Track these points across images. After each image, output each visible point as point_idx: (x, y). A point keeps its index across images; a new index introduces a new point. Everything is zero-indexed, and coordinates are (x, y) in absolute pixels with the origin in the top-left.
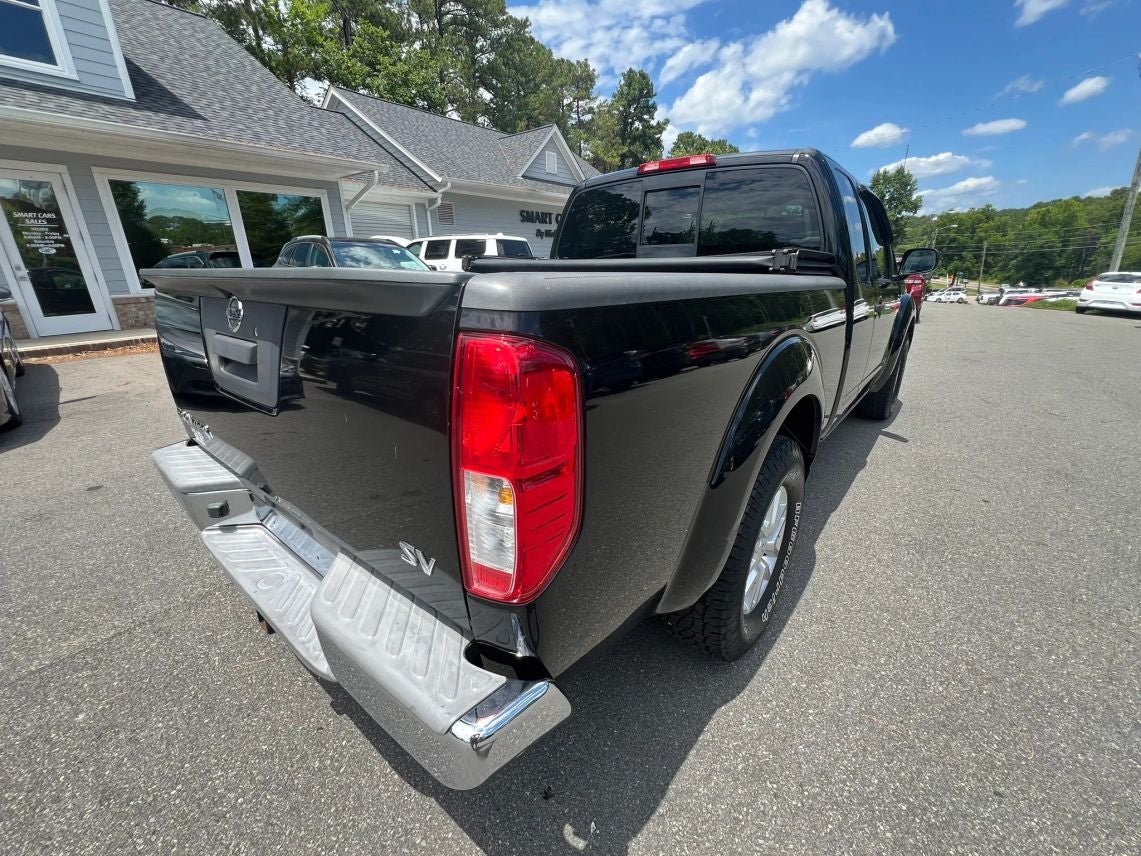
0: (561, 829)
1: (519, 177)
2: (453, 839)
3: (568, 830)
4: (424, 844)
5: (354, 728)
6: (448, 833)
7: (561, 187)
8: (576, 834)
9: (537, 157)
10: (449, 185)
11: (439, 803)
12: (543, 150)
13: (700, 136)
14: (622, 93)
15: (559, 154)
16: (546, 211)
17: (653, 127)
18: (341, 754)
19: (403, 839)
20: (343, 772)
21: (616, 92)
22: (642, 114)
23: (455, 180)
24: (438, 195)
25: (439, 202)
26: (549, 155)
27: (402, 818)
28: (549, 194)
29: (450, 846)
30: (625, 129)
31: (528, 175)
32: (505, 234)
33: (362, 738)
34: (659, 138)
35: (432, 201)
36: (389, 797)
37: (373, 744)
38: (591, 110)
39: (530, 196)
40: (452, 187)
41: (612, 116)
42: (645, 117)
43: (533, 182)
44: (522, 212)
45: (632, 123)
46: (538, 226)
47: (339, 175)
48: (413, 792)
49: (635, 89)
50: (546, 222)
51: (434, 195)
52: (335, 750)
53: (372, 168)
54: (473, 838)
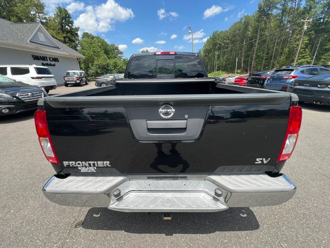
0: (240, 216)
1: (28, 41)
2: (230, 235)
3: (241, 215)
4: (227, 241)
5: (181, 235)
6: (228, 234)
7: (49, 47)
8: (243, 214)
9: (35, 35)
11: (219, 231)
12: (37, 32)
13: (91, 34)
14: (58, 15)
15: (44, 34)
16: (44, 56)
17: (74, 29)
18: (186, 243)
19: (223, 244)
20: (193, 245)
21: (55, 14)
22: (69, 24)
26: (40, 34)
27: (217, 241)
28: (45, 49)
29: (231, 236)
30: (63, 28)
31: (32, 41)
32: (36, 65)
33: (186, 235)
34: (77, 33)
36: (209, 240)
37: (190, 234)
38: (45, 18)
39: (36, 49)
41: (56, 22)
42: (70, 25)
43: (36, 44)
44: (33, 56)
45: (65, 26)
46: (41, 61)
48: (212, 234)
49: (63, 14)
50: (45, 60)
52: (184, 243)
54: (232, 231)
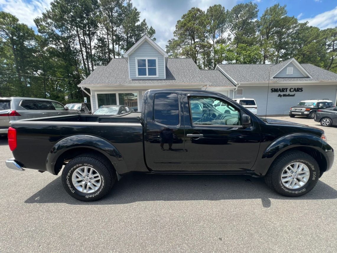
1: (271, 78)
9: (282, 70)
10: (240, 84)
23: (241, 83)
24: (237, 88)
25: (237, 89)
26: (289, 69)
32: (245, 98)
35: (235, 89)
39: (274, 84)
40: (241, 84)
44: (272, 89)
46: (279, 93)
47: (201, 87)
51: (235, 87)
53: (206, 84)
